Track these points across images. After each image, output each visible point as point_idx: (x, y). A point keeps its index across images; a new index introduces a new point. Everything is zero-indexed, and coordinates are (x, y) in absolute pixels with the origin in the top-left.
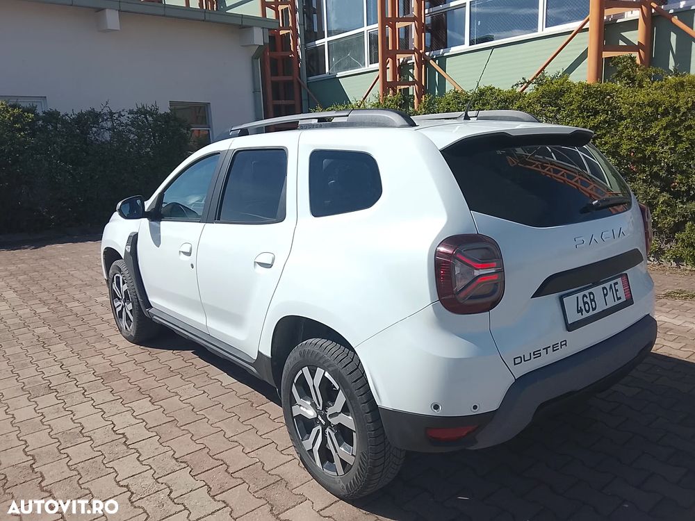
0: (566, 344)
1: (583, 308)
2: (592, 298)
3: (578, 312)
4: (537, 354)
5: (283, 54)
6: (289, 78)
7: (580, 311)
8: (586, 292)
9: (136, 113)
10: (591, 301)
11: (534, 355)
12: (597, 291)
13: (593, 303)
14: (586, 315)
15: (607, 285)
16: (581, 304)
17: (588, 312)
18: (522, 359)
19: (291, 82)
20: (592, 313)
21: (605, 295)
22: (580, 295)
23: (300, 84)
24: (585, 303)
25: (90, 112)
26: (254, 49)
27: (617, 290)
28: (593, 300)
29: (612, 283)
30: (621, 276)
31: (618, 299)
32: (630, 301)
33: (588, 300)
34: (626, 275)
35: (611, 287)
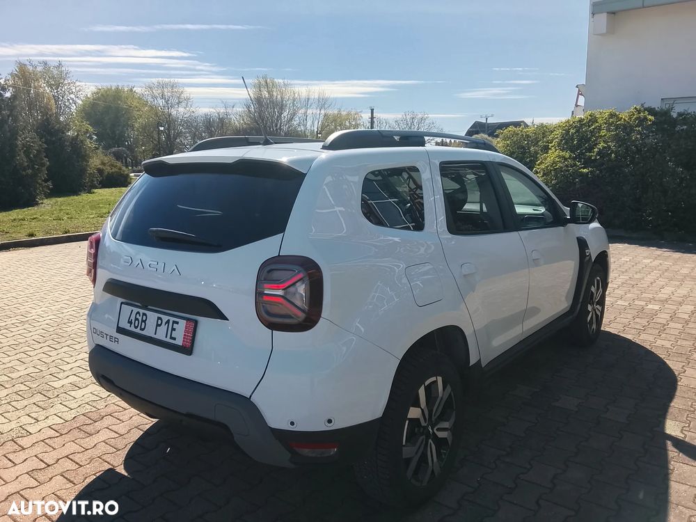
1: (133, 321)
2: (144, 319)
3: (129, 322)
4: (102, 335)
7: (130, 322)
8: (142, 311)
10: (143, 321)
12: (152, 317)
13: (143, 323)
14: (132, 329)
15: (165, 318)
16: (133, 318)
17: (136, 327)
20: (138, 330)
21: (158, 325)
22: (136, 310)
24: (136, 319)
27: (175, 330)
28: (145, 321)
29: (172, 319)
30: (188, 320)
31: (171, 338)
32: (187, 349)
33: (140, 319)
34: (196, 322)
35: (168, 322)
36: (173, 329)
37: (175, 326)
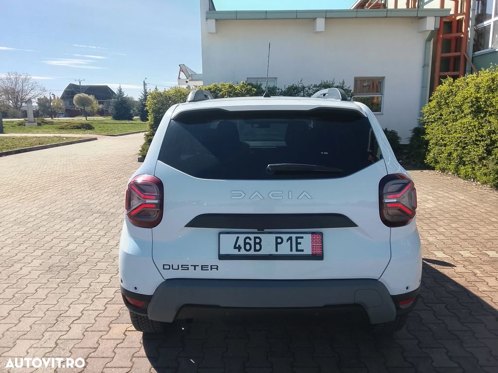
0: (217, 269)
1: (242, 246)
2: (258, 241)
3: (235, 247)
4: (185, 267)
5: (457, 35)
6: (458, 54)
7: (237, 248)
9: (318, 87)
10: (255, 243)
11: (182, 267)
12: (268, 237)
13: (258, 245)
14: (243, 252)
15: (286, 236)
16: (241, 243)
17: (248, 250)
18: (171, 267)
19: (459, 57)
20: (252, 252)
21: (278, 243)
23: (466, 59)
24: (245, 244)
25: (292, 87)
26: (428, 34)
27: (300, 243)
28: (259, 243)
29: (294, 236)
30: (313, 233)
31: (297, 250)
32: (318, 256)
33: (252, 242)
34: (321, 234)
35: (290, 238)
36: (297, 243)
37: (299, 240)
